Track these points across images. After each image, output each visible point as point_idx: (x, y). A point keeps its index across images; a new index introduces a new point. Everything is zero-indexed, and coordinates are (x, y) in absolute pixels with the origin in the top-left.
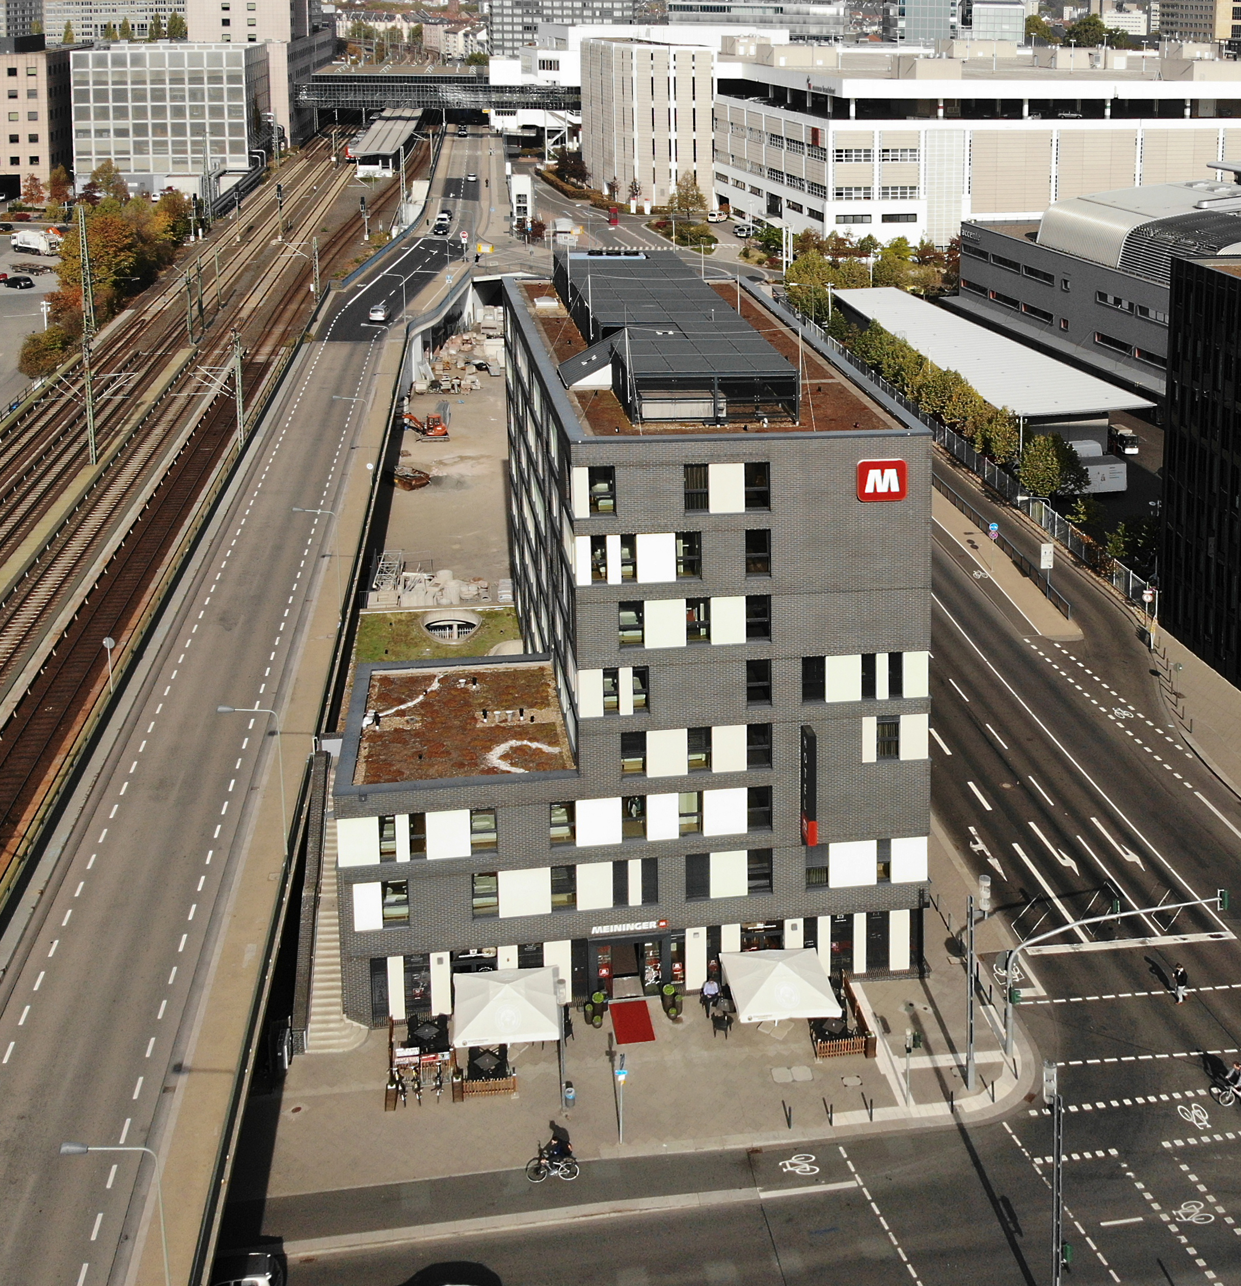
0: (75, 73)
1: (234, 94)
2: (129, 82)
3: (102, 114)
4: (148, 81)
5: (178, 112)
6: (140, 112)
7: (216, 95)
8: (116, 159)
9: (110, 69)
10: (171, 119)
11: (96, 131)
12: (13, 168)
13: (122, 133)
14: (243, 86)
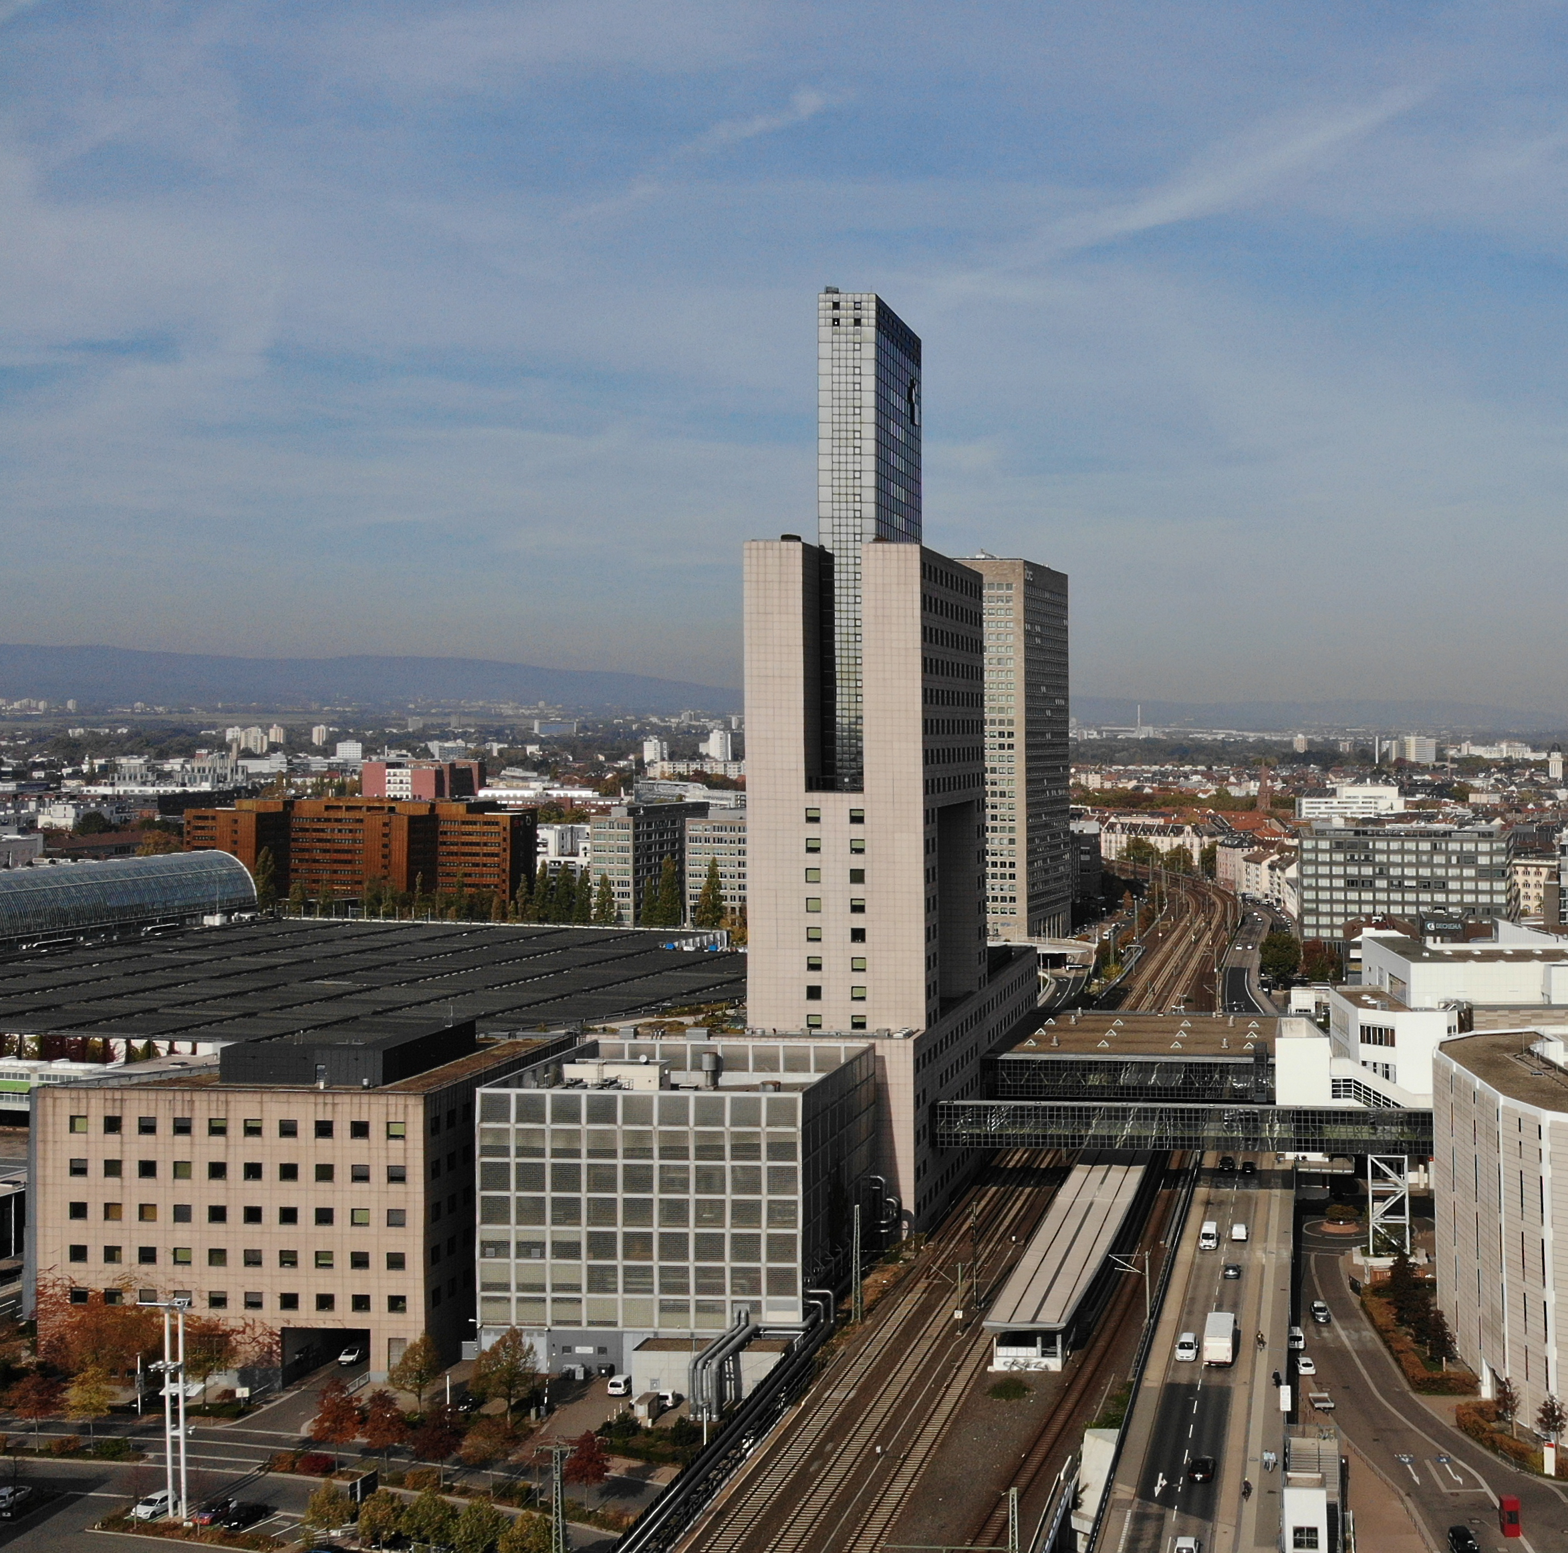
0: (482, 1130)
1: (780, 1179)
2: (584, 1152)
3: (532, 1212)
4: (620, 1152)
5: (675, 1211)
6: (603, 1211)
7: (747, 1181)
8: (554, 1300)
9: (549, 1125)
10: (660, 1226)
11: (518, 1244)
12: (359, 1315)
13: (567, 1250)
14: (798, 1164)
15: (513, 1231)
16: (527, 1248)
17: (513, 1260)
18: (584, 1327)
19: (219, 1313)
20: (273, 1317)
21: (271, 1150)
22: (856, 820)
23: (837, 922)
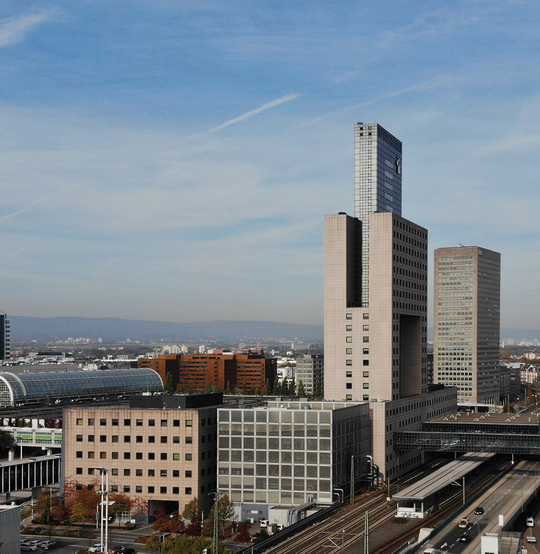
0: (220, 425)
1: (325, 444)
2: (255, 433)
3: (237, 457)
4: (268, 433)
5: (287, 457)
6: (261, 456)
7: (313, 445)
8: (244, 492)
9: (243, 423)
10: (282, 462)
11: (232, 469)
12: (175, 495)
13: (249, 472)
14: (331, 438)
15: (230, 464)
16: (236, 471)
17: (230, 476)
18: (255, 503)
19: (127, 494)
20: (145, 496)
21: (146, 431)
22: (366, 318)
23: (358, 358)
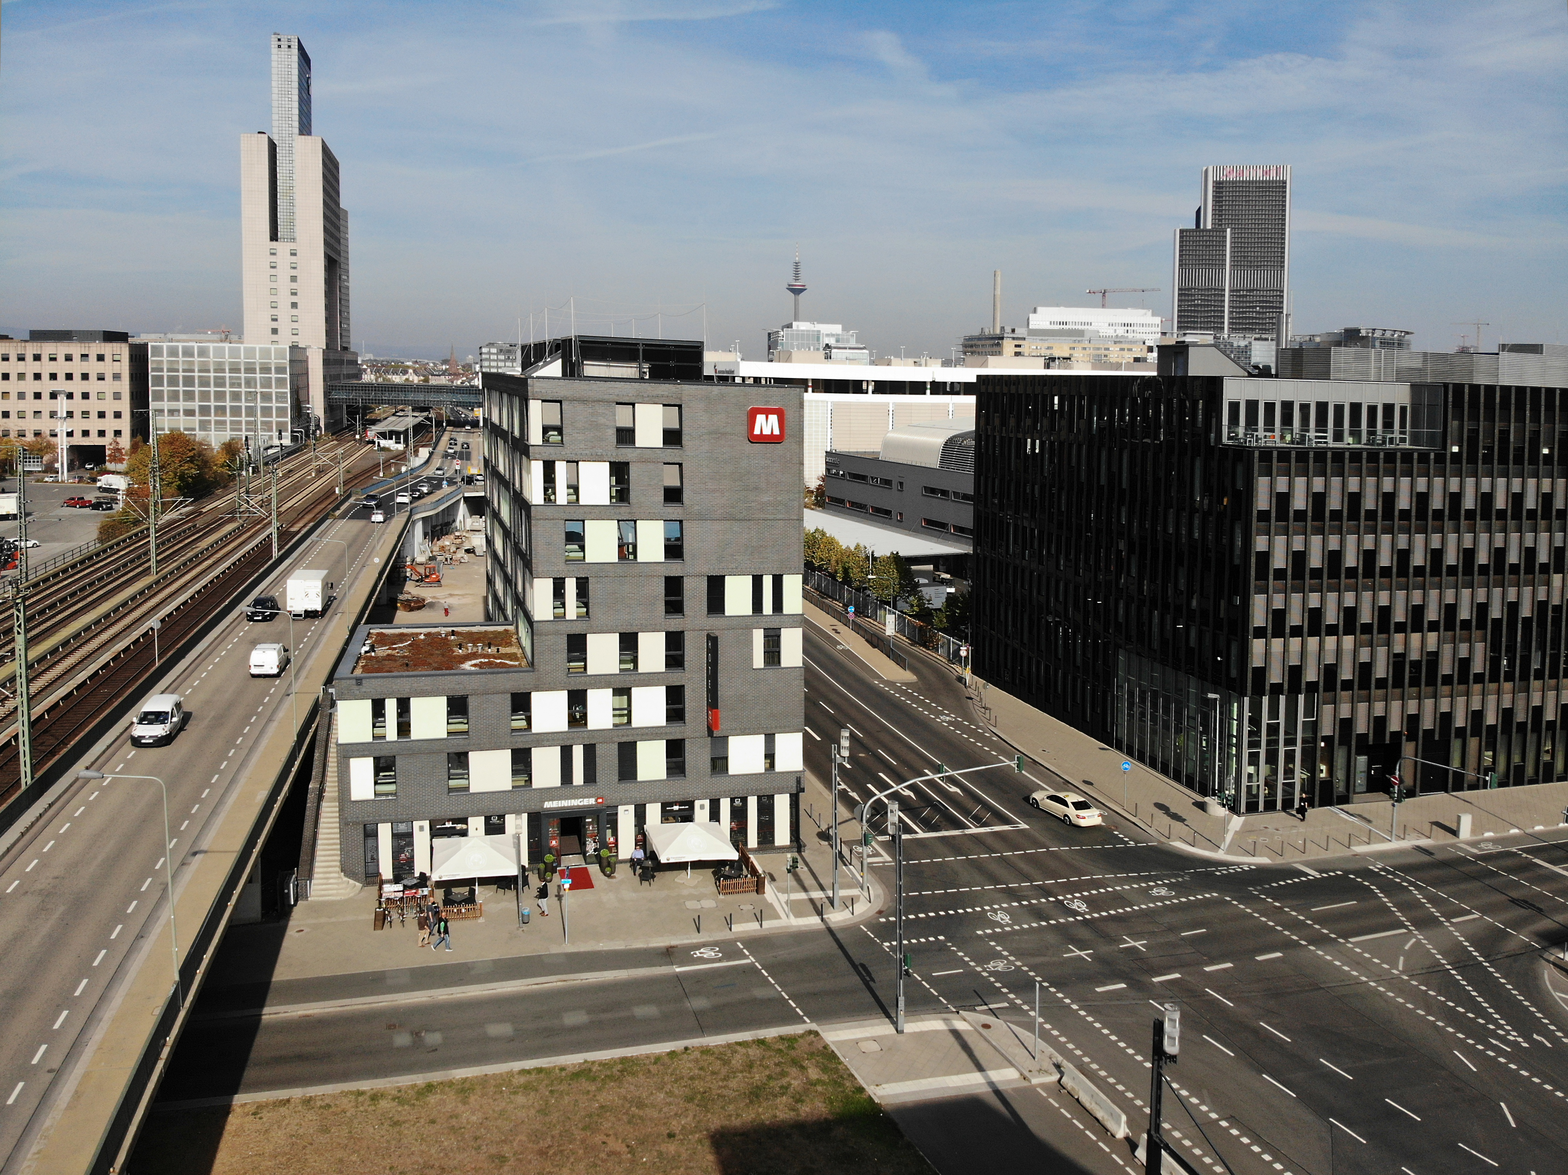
0: (152, 361)
1: (280, 382)
2: (196, 370)
3: (174, 397)
4: (212, 370)
5: (236, 396)
6: (205, 396)
7: (267, 383)
9: (181, 358)
10: (230, 402)
11: (168, 410)
12: (100, 439)
13: (190, 413)
14: (288, 376)
15: (166, 405)
16: (173, 412)
17: (166, 417)
19: (38, 439)
20: (63, 441)
21: (61, 367)
22: (293, 254)
23: (285, 300)
